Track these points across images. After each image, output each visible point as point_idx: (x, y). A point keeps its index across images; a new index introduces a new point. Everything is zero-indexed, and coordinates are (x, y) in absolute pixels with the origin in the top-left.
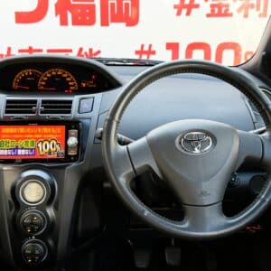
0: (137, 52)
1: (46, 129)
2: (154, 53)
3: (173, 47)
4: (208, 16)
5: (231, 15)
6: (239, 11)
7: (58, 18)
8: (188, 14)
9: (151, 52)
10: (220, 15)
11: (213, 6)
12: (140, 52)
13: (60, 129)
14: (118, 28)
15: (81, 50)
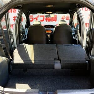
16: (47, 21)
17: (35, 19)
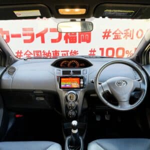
0: (90, 51)
1: (74, 79)
2: (95, 51)
3: (102, 49)
4: (114, 39)
5: (121, 39)
6: (124, 37)
7: (65, 41)
8: (107, 38)
9: (94, 51)
10: (117, 39)
11: (115, 36)
12: (91, 51)
13: (78, 79)
14: (84, 44)
15: (72, 51)
16: (67, 42)
17: (38, 36)
